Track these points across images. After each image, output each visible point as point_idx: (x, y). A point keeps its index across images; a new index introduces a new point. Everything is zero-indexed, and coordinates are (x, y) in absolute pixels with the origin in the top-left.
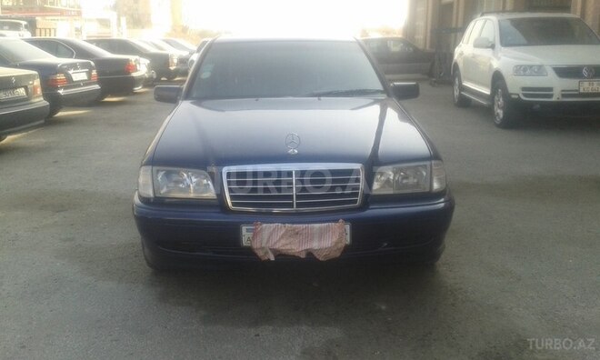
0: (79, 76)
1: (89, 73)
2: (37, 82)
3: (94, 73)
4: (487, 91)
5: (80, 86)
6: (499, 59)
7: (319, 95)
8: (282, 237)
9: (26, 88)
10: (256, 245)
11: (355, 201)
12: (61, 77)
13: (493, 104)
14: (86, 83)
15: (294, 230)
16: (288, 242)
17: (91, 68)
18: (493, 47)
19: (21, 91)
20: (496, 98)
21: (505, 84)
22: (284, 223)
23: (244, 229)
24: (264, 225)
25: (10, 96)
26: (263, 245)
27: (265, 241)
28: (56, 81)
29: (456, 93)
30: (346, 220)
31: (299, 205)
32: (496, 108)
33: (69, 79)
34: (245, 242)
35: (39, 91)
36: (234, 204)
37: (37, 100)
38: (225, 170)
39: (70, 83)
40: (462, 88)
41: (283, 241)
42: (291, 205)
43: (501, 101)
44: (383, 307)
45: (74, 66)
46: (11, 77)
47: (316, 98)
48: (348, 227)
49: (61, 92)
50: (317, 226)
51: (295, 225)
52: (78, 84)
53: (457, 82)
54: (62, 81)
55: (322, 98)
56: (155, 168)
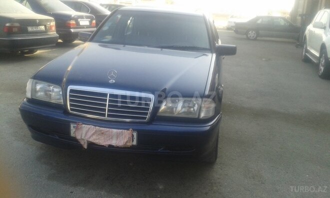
0: (84, 22)
1: (91, 22)
2: (53, 23)
3: (94, 22)
4: (317, 55)
5: (84, 28)
6: (327, 36)
7: (162, 47)
8: (93, 134)
9: (45, 26)
10: (78, 137)
11: (145, 118)
12: (73, 22)
13: (319, 63)
14: (88, 27)
15: (101, 131)
16: (98, 138)
17: (92, 19)
18: (325, 28)
19: (43, 28)
20: (321, 59)
21: (326, 52)
22: (96, 126)
23: (72, 126)
24: (84, 125)
25: (35, 30)
26: (83, 138)
27: (83, 135)
28: (70, 24)
29: (304, 53)
30: (134, 130)
31: (109, 116)
32: (320, 65)
33: (78, 23)
34: (72, 134)
35: (54, 28)
36: (71, 109)
37: (51, 33)
38: (70, 87)
39: (78, 25)
40: (307, 51)
41: (94, 137)
42: (104, 115)
43: (323, 61)
44: (161, 187)
45: (82, 17)
46: (36, 20)
47: (160, 49)
48: (135, 134)
49: (72, 30)
50: (115, 130)
51: (101, 128)
52: (83, 27)
53: (305, 47)
54: (73, 24)
55: (164, 49)
56: (35, 81)
